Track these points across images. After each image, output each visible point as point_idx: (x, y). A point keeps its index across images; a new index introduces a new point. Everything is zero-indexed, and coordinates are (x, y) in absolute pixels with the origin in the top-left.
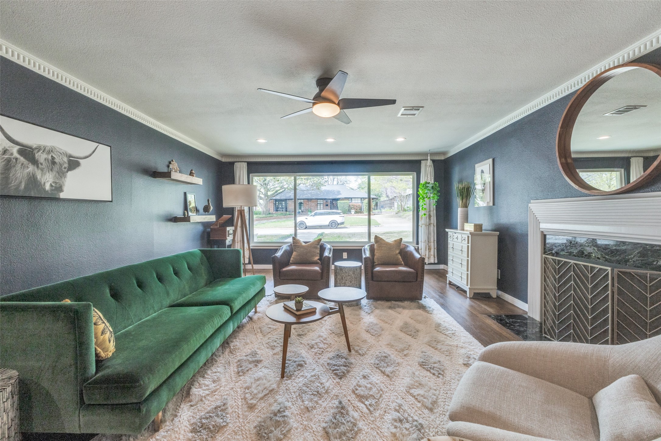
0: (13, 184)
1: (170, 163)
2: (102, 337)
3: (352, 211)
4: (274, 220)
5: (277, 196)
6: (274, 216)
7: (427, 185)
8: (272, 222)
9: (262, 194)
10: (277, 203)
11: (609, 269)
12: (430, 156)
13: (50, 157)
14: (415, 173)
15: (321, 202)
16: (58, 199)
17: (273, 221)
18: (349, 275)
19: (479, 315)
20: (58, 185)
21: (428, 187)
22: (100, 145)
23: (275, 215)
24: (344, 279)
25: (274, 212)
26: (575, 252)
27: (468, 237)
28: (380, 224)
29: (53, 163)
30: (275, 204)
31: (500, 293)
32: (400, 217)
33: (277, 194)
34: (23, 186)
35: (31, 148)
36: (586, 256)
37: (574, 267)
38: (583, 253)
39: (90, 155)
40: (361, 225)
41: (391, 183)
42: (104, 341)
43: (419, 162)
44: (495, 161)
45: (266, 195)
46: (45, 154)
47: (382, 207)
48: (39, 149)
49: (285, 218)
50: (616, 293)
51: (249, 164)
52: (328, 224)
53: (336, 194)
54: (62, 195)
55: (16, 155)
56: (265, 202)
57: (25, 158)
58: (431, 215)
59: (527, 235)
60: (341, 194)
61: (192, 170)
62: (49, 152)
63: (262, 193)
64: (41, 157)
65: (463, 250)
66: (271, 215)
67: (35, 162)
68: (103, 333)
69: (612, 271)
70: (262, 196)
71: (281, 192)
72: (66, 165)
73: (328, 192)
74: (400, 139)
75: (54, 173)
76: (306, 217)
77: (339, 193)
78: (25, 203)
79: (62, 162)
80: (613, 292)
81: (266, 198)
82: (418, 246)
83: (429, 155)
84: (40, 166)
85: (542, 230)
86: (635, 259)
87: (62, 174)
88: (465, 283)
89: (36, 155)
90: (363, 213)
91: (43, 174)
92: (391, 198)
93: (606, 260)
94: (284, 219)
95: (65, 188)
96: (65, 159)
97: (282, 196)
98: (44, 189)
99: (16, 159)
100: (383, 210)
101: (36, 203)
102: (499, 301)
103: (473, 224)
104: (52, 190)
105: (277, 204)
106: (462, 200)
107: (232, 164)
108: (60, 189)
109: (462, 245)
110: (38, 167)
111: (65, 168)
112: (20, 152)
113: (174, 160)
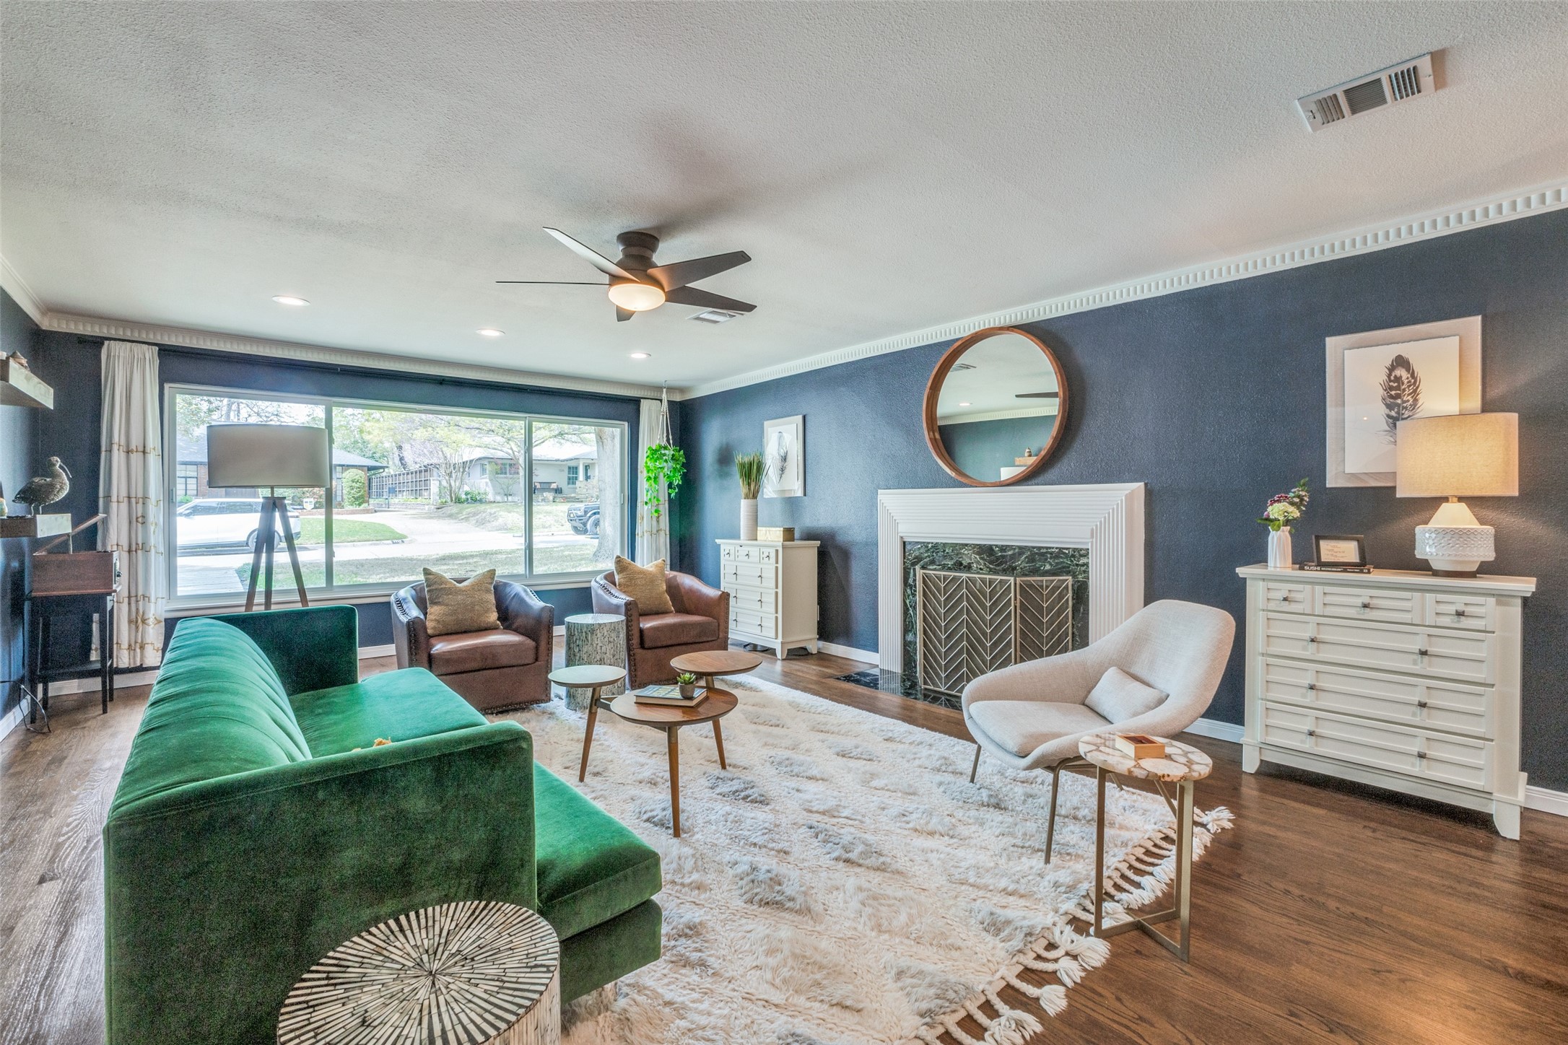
3: (305, 500)
7: (663, 452)
11: (1012, 579)
12: (667, 392)
14: (626, 424)
18: (610, 642)
19: (824, 680)
21: (665, 455)
24: (599, 651)
26: (950, 563)
27: (777, 551)
28: (405, 537)
31: (821, 644)
32: (450, 516)
36: (965, 567)
37: (967, 582)
38: (961, 564)
40: (352, 539)
41: (430, 429)
43: (636, 402)
44: (807, 420)
47: (392, 491)
50: (1018, 608)
52: (245, 539)
59: (877, 544)
65: (763, 575)
69: (1015, 580)
74: (639, 356)
80: (1015, 607)
83: (664, 390)
85: (902, 535)
86: (1024, 565)
88: (773, 635)
90: (343, 507)
92: (413, 467)
93: (991, 570)
100: (395, 501)
102: (822, 657)
103: (782, 529)
106: (749, 484)
109: (761, 566)
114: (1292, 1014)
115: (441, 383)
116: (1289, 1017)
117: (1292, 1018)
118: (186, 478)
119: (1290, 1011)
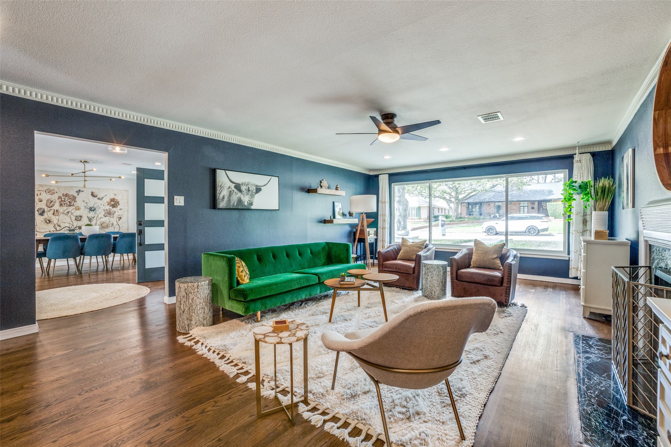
0: (232, 203)
1: (321, 182)
2: (241, 273)
4: (465, 225)
5: (470, 199)
6: (464, 220)
8: (461, 227)
9: (453, 198)
10: (470, 206)
12: (578, 149)
13: (247, 188)
14: (567, 170)
15: (526, 204)
16: (251, 209)
17: (463, 225)
20: (251, 202)
21: (573, 186)
22: (273, 177)
23: (466, 220)
25: (467, 216)
27: (585, 245)
29: (249, 190)
30: (468, 208)
33: (470, 197)
34: (235, 204)
35: (239, 184)
39: (267, 184)
42: (242, 275)
43: (571, 157)
45: (457, 198)
46: (245, 186)
48: (242, 184)
49: (477, 222)
51: (391, 175)
52: (525, 230)
53: (546, 195)
54: (253, 207)
55: (233, 189)
56: (455, 205)
57: (237, 190)
58: (587, 220)
60: (553, 194)
61: (337, 185)
62: (247, 185)
63: (453, 196)
64: (243, 188)
66: (462, 219)
67: (240, 191)
68: (242, 272)
70: (453, 200)
71: (475, 195)
72: (255, 191)
73: (536, 192)
74: (519, 139)
75: (249, 195)
76: (497, 222)
77: (550, 192)
78: (237, 211)
79: (252, 189)
81: (457, 201)
82: (569, 256)
83: (577, 148)
84: (243, 193)
85: (645, 239)
87: (252, 196)
89: (241, 187)
91: (244, 197)
94: (477, 224)
95: (254, 204)
96: (254, 188)
97: (476, 199)
98: (244, 205)
99: (233, 190)
101: (242, 211)
104: (248, 205)
105: (470, 208)
107: (377, 176)
108: (251, 204)
110: (242, 193)
111: (254, 193)
112: (235, 187)
113: (324, 180)
114: (219, 440)
115: (465, 169)
116: (219, 438)
117: (217, 439)
118: (524, 206)
119: (222, 440)
